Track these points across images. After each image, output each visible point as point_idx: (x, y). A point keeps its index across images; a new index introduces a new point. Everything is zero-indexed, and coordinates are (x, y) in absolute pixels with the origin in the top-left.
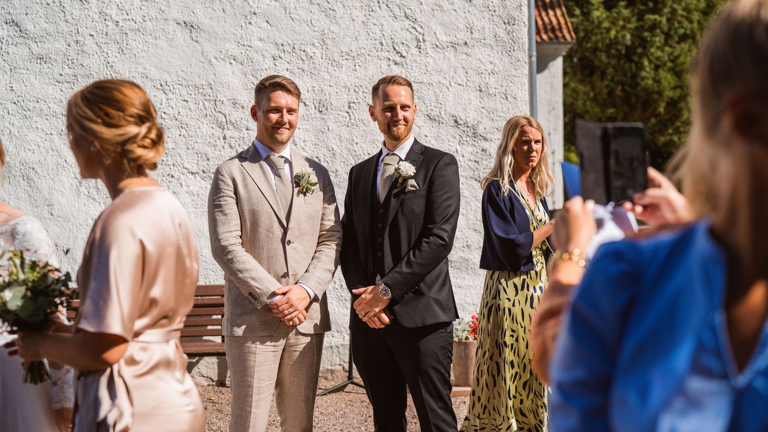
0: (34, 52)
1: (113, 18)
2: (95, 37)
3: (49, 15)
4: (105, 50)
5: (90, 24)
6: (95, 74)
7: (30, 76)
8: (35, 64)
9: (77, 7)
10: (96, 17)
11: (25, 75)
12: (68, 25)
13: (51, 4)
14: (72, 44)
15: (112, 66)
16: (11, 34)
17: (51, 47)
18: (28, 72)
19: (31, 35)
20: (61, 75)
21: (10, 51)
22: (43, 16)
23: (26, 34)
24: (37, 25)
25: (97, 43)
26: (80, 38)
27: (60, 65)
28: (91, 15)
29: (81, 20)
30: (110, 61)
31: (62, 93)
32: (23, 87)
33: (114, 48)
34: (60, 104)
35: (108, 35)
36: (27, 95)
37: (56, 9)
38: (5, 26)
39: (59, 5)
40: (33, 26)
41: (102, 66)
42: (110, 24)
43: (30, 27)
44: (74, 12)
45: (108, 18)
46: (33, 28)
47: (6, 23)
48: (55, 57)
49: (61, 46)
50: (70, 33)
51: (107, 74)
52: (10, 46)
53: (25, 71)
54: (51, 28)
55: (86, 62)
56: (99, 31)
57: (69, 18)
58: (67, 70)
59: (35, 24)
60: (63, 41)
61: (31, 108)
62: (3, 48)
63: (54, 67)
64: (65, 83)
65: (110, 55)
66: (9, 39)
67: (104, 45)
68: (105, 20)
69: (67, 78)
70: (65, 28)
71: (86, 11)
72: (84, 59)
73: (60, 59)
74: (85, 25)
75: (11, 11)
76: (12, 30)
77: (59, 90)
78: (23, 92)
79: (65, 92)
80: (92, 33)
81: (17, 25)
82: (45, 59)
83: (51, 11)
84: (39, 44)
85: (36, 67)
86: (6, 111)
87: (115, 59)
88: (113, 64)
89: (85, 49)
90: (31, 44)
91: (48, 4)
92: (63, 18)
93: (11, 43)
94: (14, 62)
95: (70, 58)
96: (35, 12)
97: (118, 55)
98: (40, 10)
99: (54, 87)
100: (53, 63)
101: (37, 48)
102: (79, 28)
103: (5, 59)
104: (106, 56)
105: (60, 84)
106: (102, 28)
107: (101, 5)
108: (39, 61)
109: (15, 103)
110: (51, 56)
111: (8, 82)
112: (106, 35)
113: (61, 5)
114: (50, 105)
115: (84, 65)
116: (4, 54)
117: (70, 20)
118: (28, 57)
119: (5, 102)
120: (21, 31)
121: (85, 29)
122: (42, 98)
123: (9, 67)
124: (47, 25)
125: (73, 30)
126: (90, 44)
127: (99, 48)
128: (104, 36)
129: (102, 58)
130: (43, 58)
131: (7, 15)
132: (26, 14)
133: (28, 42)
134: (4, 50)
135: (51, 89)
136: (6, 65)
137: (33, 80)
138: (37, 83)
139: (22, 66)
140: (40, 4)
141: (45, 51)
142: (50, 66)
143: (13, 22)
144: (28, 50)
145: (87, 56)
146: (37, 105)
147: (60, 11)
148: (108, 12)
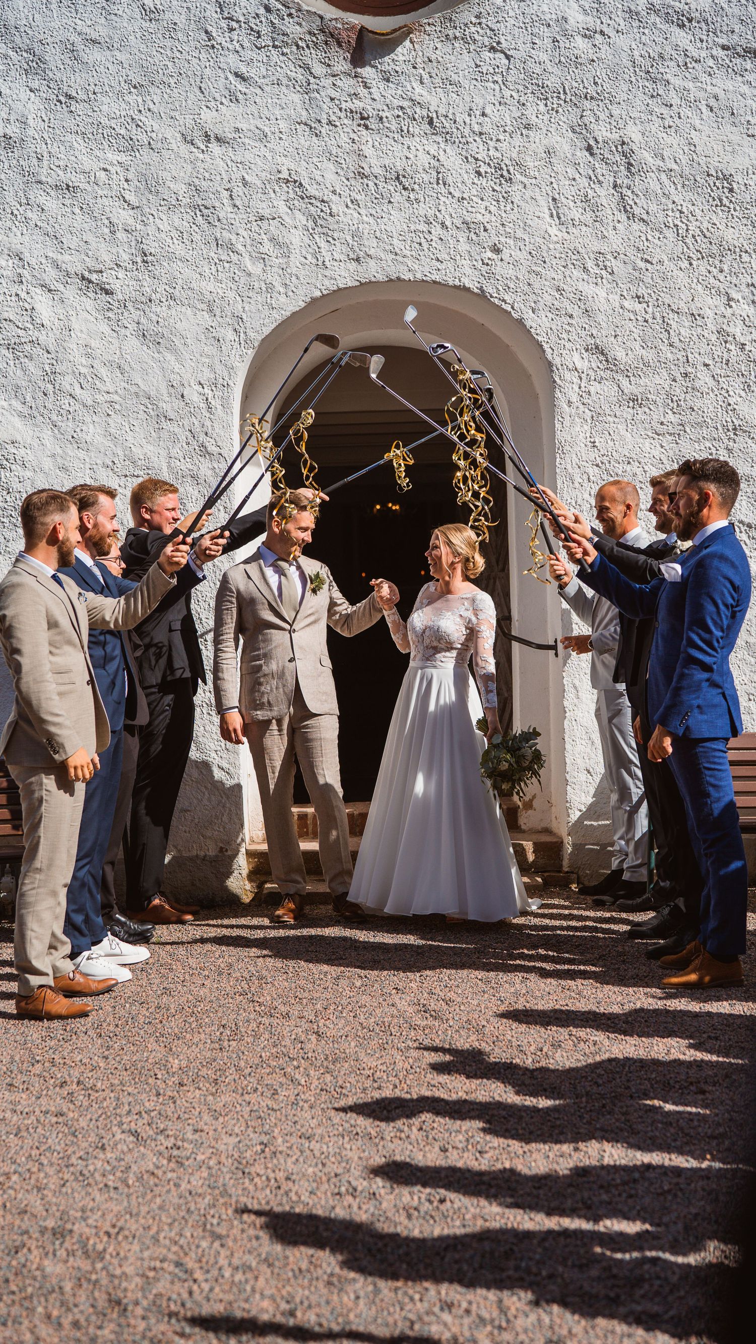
0: (626, 391)
1: (737, 339)
2: (712, 367)
3: (647, 337)
4: (725, 387)
5: (705, 348)
6: (710, 421)
7: (619, 426)
8: (626, 407)
9: (687, 324)
10: (714, 338)
11: (612, 425)
12: (674, 350)
13: (650, 320)
14: (679, 378)
15: (735, 409)
16: (594, 365)
17: (649, 384)
18: (616, 420)
19: (622, 367)
20: (662, 423)
21: (592, 390)
22: (638, 338)
23: (615, 365)
24: (630, 352)
25: (713, 376)
26: (690, 370)
27: (661, 409)
28: (706, 335)
29: (692, 343)
30: (732, 403)
31: (663, 450)
32: (609, 441)
33: (736, 384)
34: (661, 466)
35: (730, 364)
36: (614, 454)
37: (658, 327)
38: (585, 355)
39: (661, 322)
40: (624, 353)
41: (720, 410)
42: (732, 347)
43: (620, 354)
44: (683, 332)
45: (730, 339)
46: (624, 356)
47: (587, 350)
48: (654, 398)
49: (662, 380)
50: (676, 362)
51: (726, 422)
52: (591, 383)
53: (611, 419)
54: (649, 355)
55: (698, 404)
56: (717, 359)
57: (675, 340)
58: (671, 417)
59: (628, 350)
60: (665, 374)
61: (620, 473)
62: (583, 385)
63: (652, 413)
64: (667, 435)
65: (731, 393)
66: (591, 373)
67: (724, 379)
68: (726, 342)
69: (670, 428)
70: (669, 355)
71: (699, 330)
72: (695, 400)
73: (662, 401)
74: (697, 350)
75: (595, 333)
76: (595, 361)
77: (658, 446)
78: (610, 449)
79: (667, 448)
80: (707, 362)
81: (603, 354)
82: (640, 401)
83: (651, 330)
84: (632, 378)
85: (628, 413)
86: (585, 477)
87: (739, 399)
88: (735, 406)
89: (697, 384)
90: (621, 378)
91: (646, 321)
92: (666, 341)
93: (593, 378)
94: (597, 406)
95: (675, 398)
96: (628, 332)
97: (743, 394)
98: (634, 330)
99: (652, 441)
100: (651, 406)
101: (629, 386)
102: (690, 355)
103: (585, 401)
104: (726, 395)
105: (660, 437)
106: (720, 354)
107: (721, 320)
108: (631, 404)
109: (597, 465)
110: (649, 396)
111: (588, 435)
112: (727, 364)
113: (664, 321)
114: (646, 468)
115: (695, 408)
116: (584, 394)
117: (677, 344)
118: (615, 399)
119: (584, 464)
120: (607, 361)
121: (697, 356)
122: (634, 456)
123: (590, 413)
124: (644, 352)
125: (680, 357)
126: (704, 379)
127: (714, 383)
128: (725, 366)
129: (720, 398)
130: (637, 400)
131: (588, 338)
132: (616, 336)
133: (619, 377)
134: (583, 389)
135: (647, 444)
136: (587, 410)
137: (623, 432)
138: (629, 435)
139: (608, 412)
140: (634, 321)
141: (641, 389)
142: (647, 410)
143: (597, 347)
144: (616, 388)
145: (699, 394)
146: (628, 468)
147: (663, 330)
148: (731, 330)
